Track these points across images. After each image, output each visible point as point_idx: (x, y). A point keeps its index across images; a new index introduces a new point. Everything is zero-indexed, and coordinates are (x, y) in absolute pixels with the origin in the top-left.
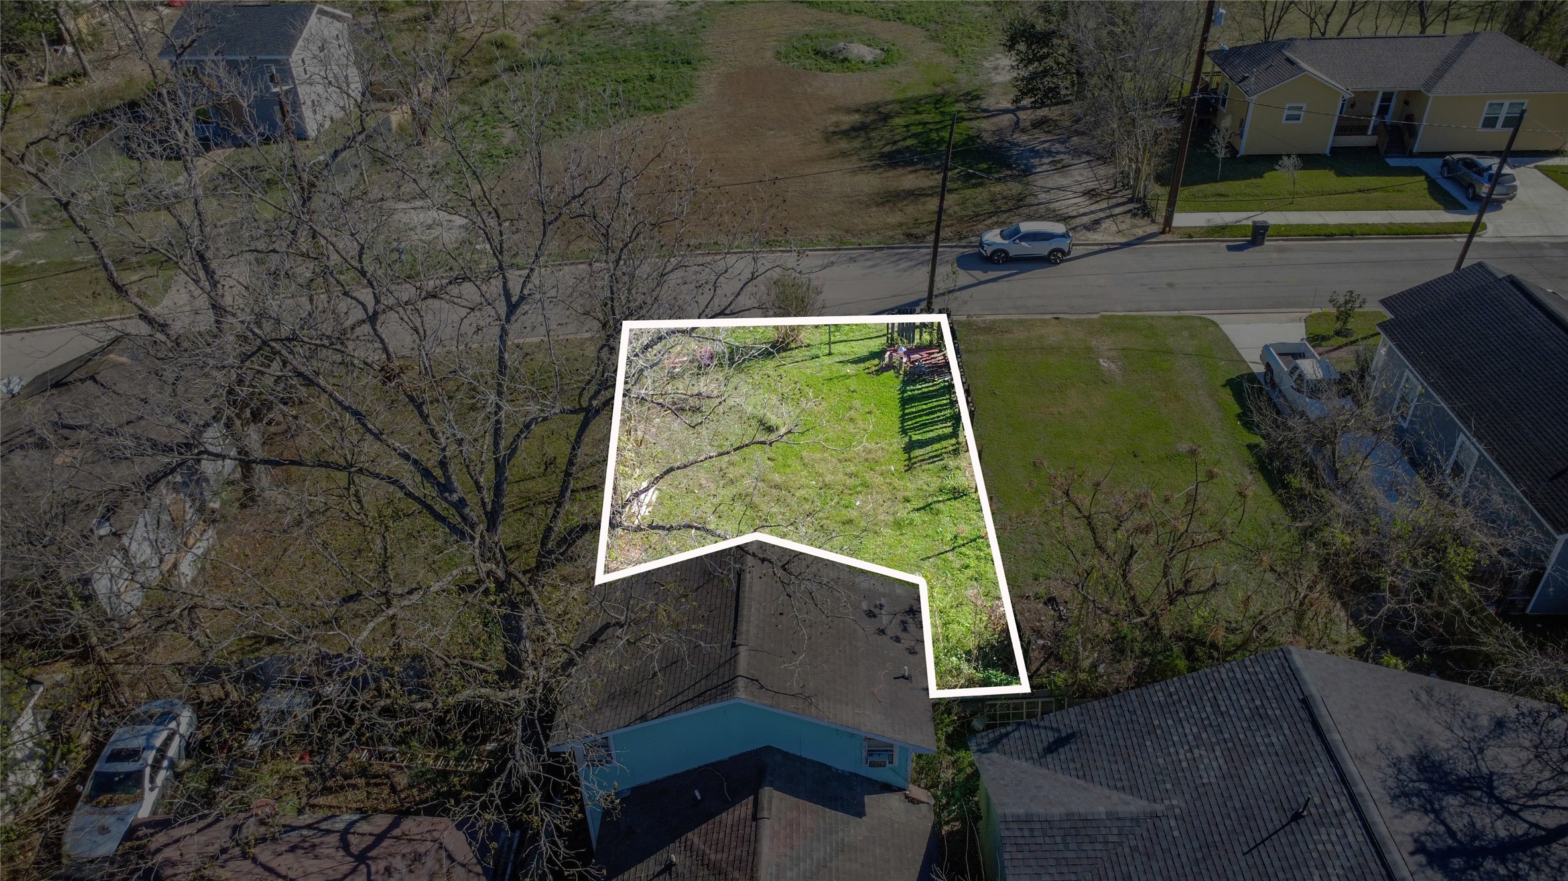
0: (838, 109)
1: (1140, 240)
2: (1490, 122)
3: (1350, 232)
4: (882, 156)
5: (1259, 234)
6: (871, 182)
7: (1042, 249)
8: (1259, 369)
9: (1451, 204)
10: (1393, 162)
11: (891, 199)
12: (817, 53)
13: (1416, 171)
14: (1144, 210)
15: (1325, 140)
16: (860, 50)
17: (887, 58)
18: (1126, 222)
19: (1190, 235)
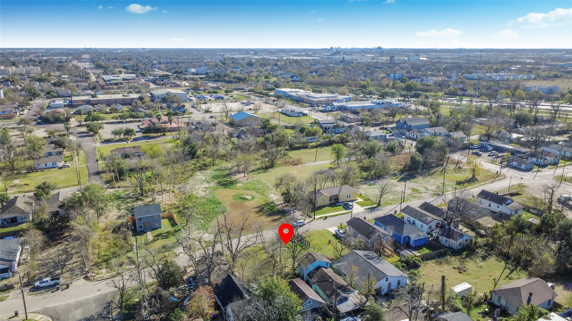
0: (254, 208)
1: (312, 221)
2: (347, 197)
3: (337, 215)
4: (268, 215)
5: (326, 217)
6: (270, 219)
7: (301, 224)
8: (335, 233)
9: (347, 209)
10: (337, 204)
11: (274, 221)
12: (241, 198)
13: (341, 205)
14: (310, 217)
15: (328, 202)
16: (249, 197)
17: (253, 198)
18: (309, 219)
19: (318, 219)
